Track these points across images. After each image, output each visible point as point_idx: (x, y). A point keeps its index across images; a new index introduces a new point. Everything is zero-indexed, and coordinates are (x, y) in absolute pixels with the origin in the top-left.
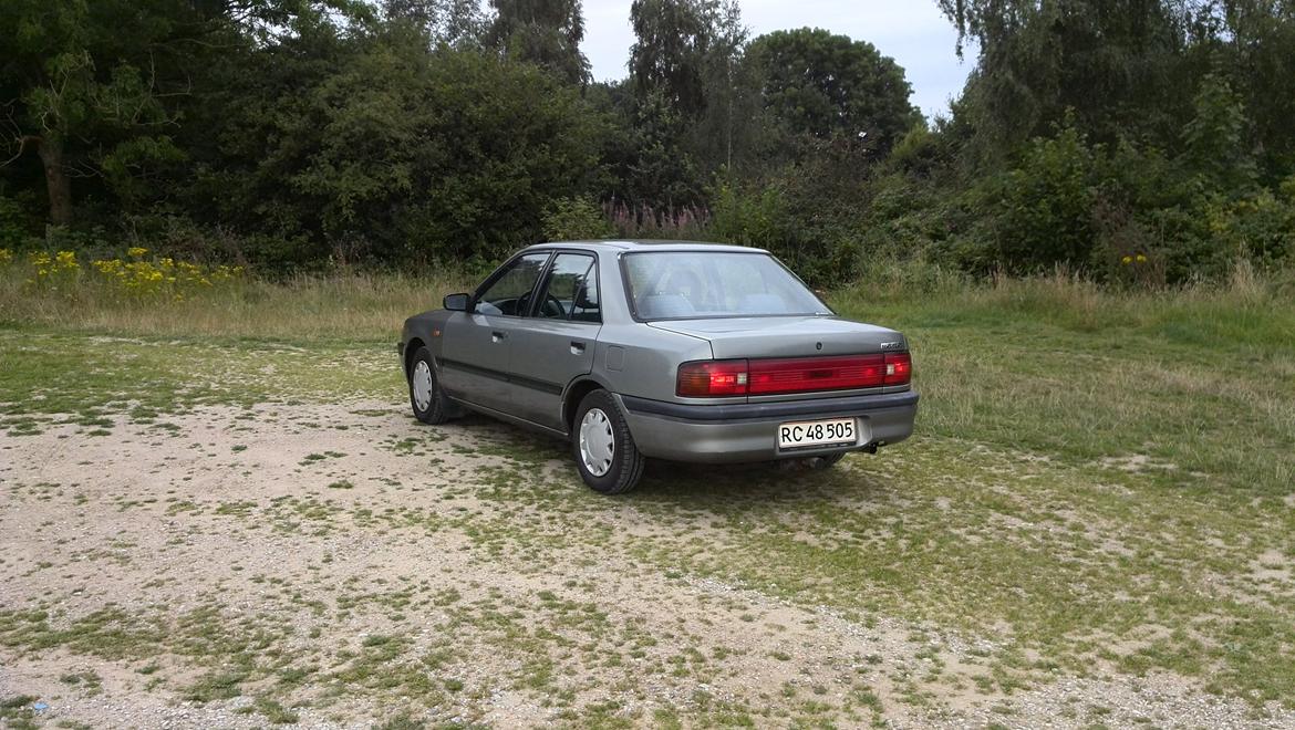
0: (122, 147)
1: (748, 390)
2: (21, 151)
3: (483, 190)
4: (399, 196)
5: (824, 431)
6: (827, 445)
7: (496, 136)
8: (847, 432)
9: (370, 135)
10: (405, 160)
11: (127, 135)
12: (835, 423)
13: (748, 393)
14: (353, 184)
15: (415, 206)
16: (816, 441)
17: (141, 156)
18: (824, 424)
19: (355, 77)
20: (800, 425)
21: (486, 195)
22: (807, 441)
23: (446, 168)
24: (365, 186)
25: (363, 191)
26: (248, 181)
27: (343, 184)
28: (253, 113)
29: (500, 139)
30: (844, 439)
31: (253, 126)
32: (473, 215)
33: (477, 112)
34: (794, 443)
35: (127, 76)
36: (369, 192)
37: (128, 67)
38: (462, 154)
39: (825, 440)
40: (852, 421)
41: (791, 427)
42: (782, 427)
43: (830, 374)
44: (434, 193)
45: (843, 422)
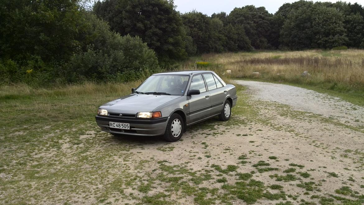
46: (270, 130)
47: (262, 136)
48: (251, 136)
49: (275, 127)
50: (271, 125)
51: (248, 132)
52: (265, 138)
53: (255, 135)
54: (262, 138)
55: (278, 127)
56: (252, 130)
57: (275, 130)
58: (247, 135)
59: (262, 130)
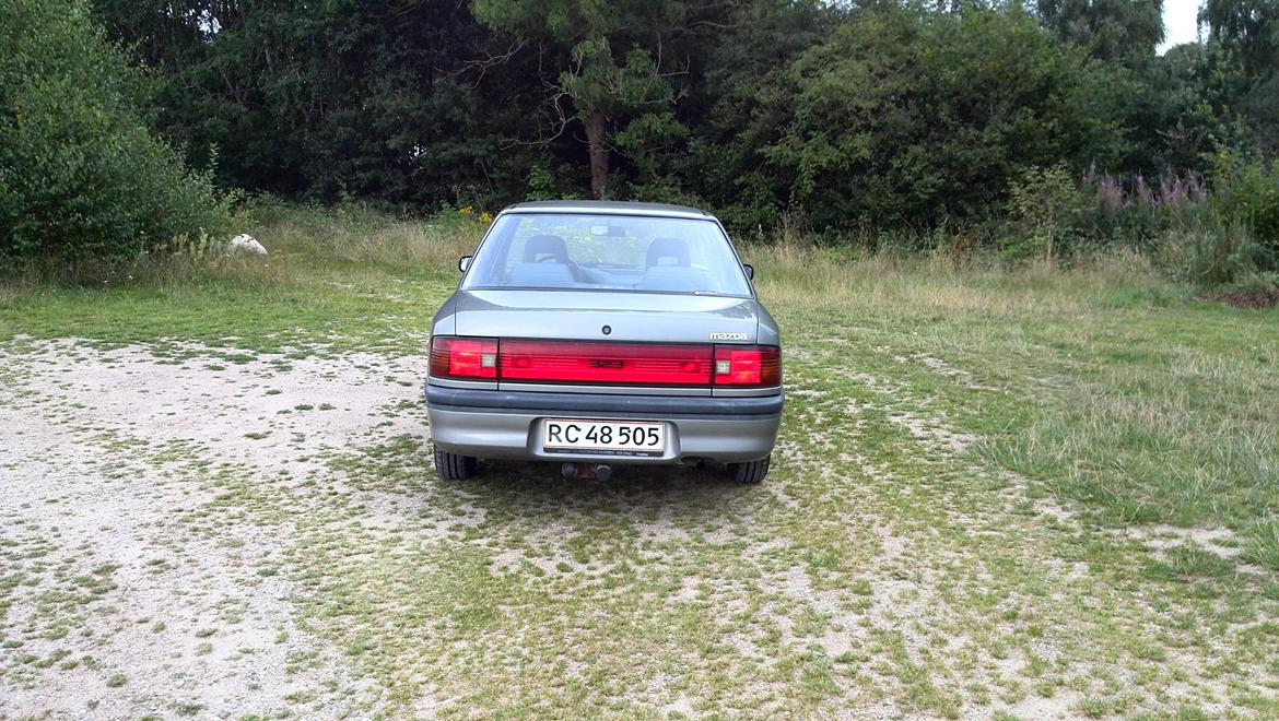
0: (633, 124)
1: (498, 375)
2: (562, 130)
3: (951, 159)
4: (860, 167)
5: (615, 434)
6: (616, 452)
7: (974, 101)
8: (648, 440)
9: (836, 105)
10: (867, 128)
11: (637, 113)
12: (633, 427)
13: (499, 378)
14: (814, 155)
15: (875, 177)
16: (599, 445)
17: (648, 131)
18: (616, 427)
19: (833, 47)
20: (578, 424)
21: (954, 164)
22: (583, 443)
23: (916, 138)
24: (828, 156)
25: (824, 162)
26: (733, 153)
27: (805, 155)
28: (742, 89)
29: (978, 105)
30: (645, 447)
31: (740, 100)
32: (933, 186)
33: (951, 76)
34: (565, 444)
35: (639, 58)
36: (830, 161)
37: (641, 51)
38: (933, 122)
39: (614, 445)
40: (660, 427)
41: (564, 425)
42: (549, 423)
43: (621, 364)
44: (896, 163)
45: (646, 427)
46: (213, 440)
47: (245, 416)
48: (284, 409)
49: (185, 463)
50: (203, 467)
51: (302, 423)
52: (235, 406)
53: (271, 415)
54: (243, 407)
55: (173, 459)
56: (287, 435)
57: (191, 444)
58: (297, 408)
59: (249, 436)
